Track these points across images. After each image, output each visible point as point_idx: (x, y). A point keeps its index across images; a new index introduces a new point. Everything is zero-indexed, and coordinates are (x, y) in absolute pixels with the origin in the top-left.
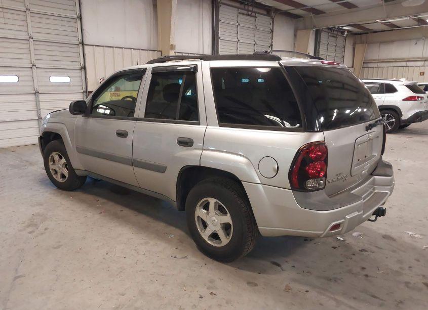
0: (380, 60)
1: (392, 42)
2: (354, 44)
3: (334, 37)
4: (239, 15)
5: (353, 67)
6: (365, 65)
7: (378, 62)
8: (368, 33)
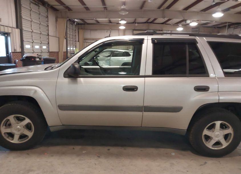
0: (92, 39)
1: (96, 30)
2: (78, 29)
3: (72, 24)
4: (31, 3)
5: (79, 41)
6: (85, 41)
7: (91, 40)
8: (85, 24)
